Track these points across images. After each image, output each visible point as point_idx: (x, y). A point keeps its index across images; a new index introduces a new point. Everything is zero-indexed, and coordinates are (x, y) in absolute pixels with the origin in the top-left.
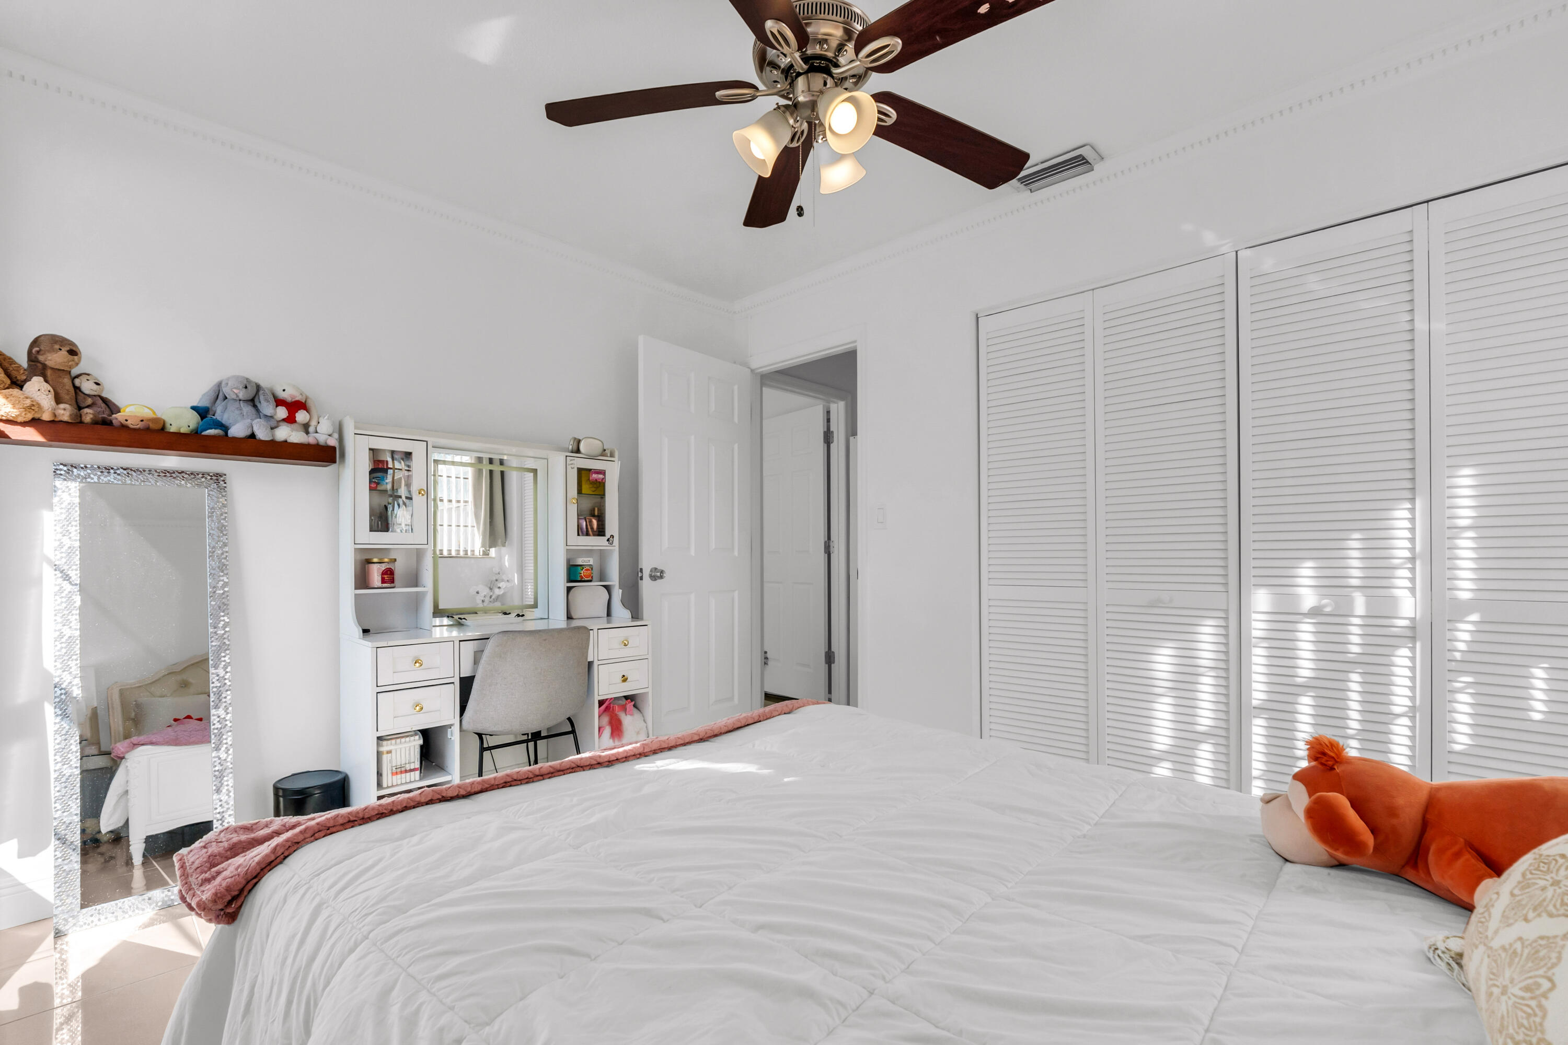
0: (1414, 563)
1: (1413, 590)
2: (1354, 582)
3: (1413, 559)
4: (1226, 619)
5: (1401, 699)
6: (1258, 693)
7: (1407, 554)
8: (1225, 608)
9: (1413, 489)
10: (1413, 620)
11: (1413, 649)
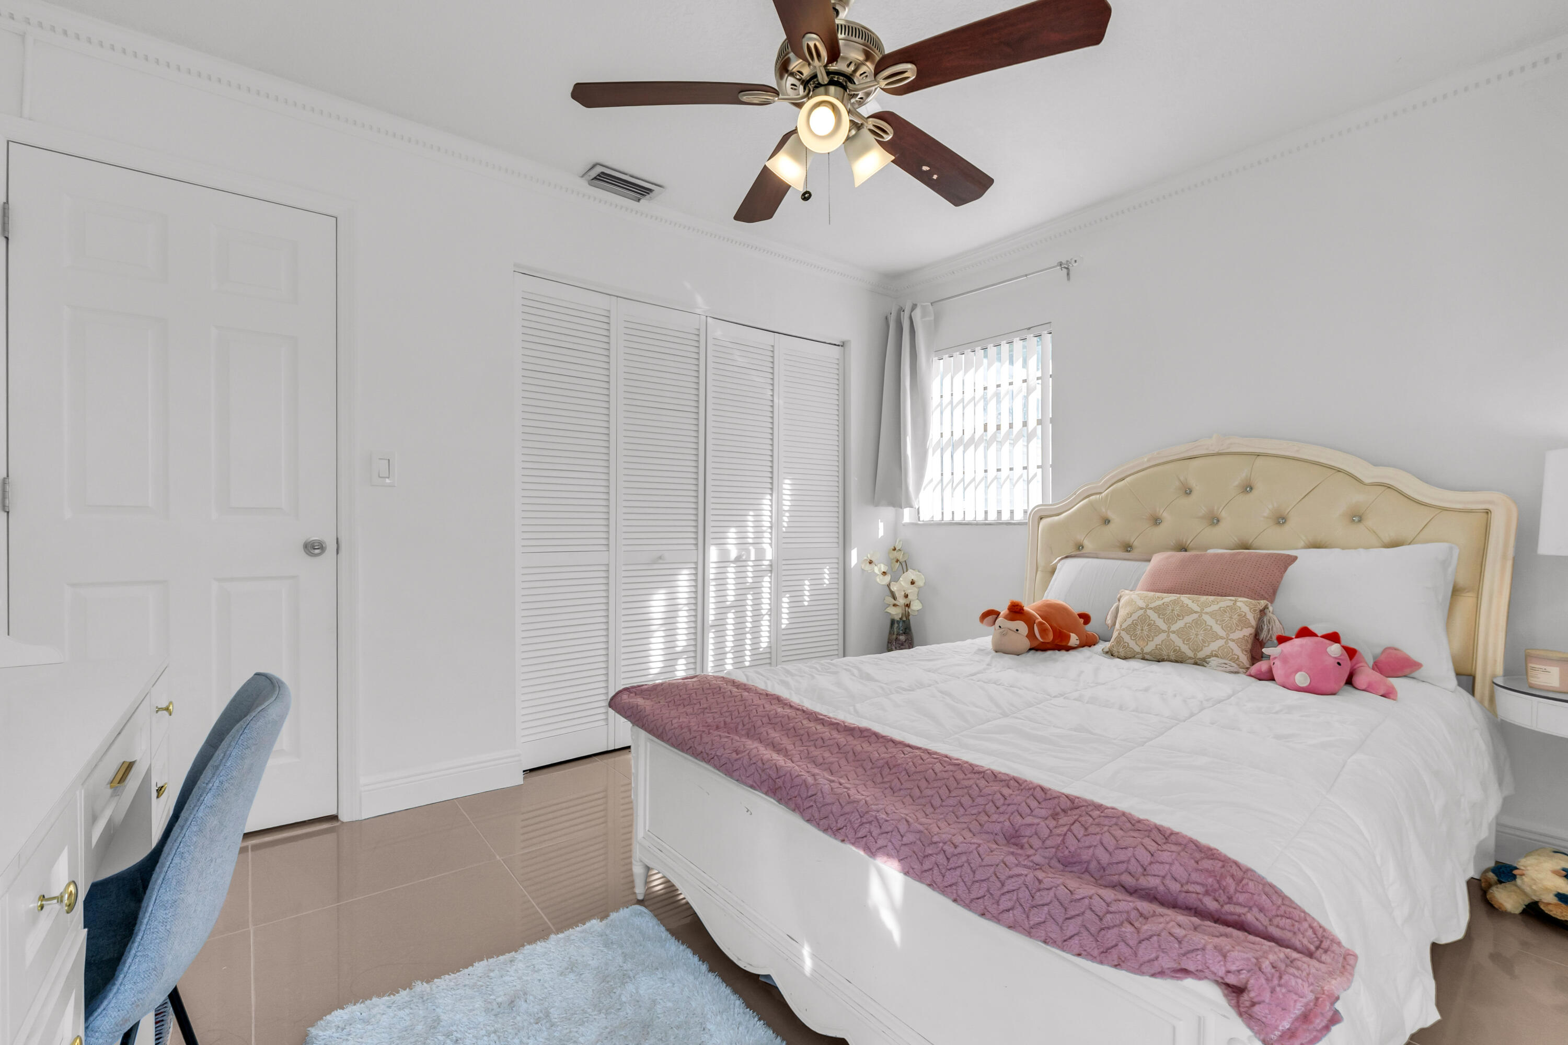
0: (772, 529)
1: (771, 544)
2: (750, 541)
3: (771, 527)
4: (696, 568)
5: (765, 607)
6: (711, 617)
7: (769, 525)
8: (696, 561)
9: (772, 489)
10: (771, 561)
11: (770, 577)
